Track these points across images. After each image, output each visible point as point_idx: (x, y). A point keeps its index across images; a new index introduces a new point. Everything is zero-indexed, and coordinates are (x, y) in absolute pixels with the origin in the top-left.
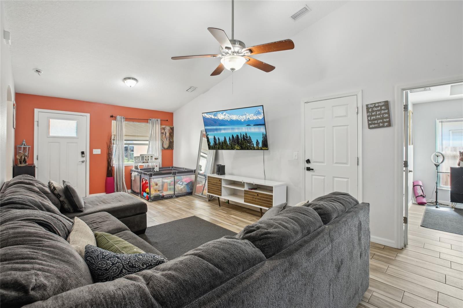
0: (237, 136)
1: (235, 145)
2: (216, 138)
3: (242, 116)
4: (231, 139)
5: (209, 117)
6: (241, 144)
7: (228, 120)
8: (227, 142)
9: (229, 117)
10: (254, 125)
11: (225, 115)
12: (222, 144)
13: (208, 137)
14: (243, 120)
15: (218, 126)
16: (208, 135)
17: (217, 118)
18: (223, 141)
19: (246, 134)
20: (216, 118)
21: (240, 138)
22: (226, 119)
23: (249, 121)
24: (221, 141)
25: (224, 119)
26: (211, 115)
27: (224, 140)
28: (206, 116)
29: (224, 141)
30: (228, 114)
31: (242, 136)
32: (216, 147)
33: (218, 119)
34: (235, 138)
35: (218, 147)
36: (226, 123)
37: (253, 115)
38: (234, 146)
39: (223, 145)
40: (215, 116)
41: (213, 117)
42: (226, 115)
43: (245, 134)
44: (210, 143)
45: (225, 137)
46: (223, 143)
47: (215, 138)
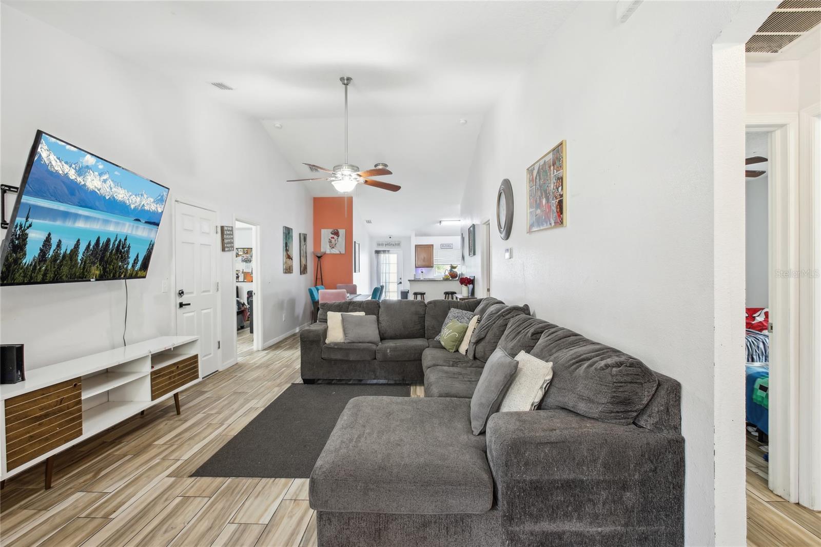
0: (108, 241)
1: (94, 263)
2: (52, 242)
3: (136, 195)
4: (91, 247)
5: (61, 172)
6: (107, 262)
7: (104, 197)
8: (77, 255)
9: (111, 188)
10: (146, 222)
11: (105, 181)
12: (61, 261)
13: (27, 234)
14: (132, 206)
15: (74, 205)
16: (30, 226)
17: (83, 183)
18: (68, 252)
19: (125, 240)
20: (79, 179)
21: (111, 246)
22: (102, 191)
23: (143, 211)
24: (62, 252)
25: (99, 190)
26: (70, 166)
27: (73, 247)
28: (54, 163)
29: (72, 251)
30: (112, 181)
31: (117, 243)
32: (40, 268)
33: (85, 185)
34: (101, 245)
35: (46, 269)
36: (97, 204)
37: (152, 200)
38: (90, 266)
39: (65, 262)
40: (79, 175)
41: (72, 175)
42: (108, 182)
43: (123, 240)
44: (25, 254)
45: (79, 240)
46: (67, 258)
47: (48, 241)
